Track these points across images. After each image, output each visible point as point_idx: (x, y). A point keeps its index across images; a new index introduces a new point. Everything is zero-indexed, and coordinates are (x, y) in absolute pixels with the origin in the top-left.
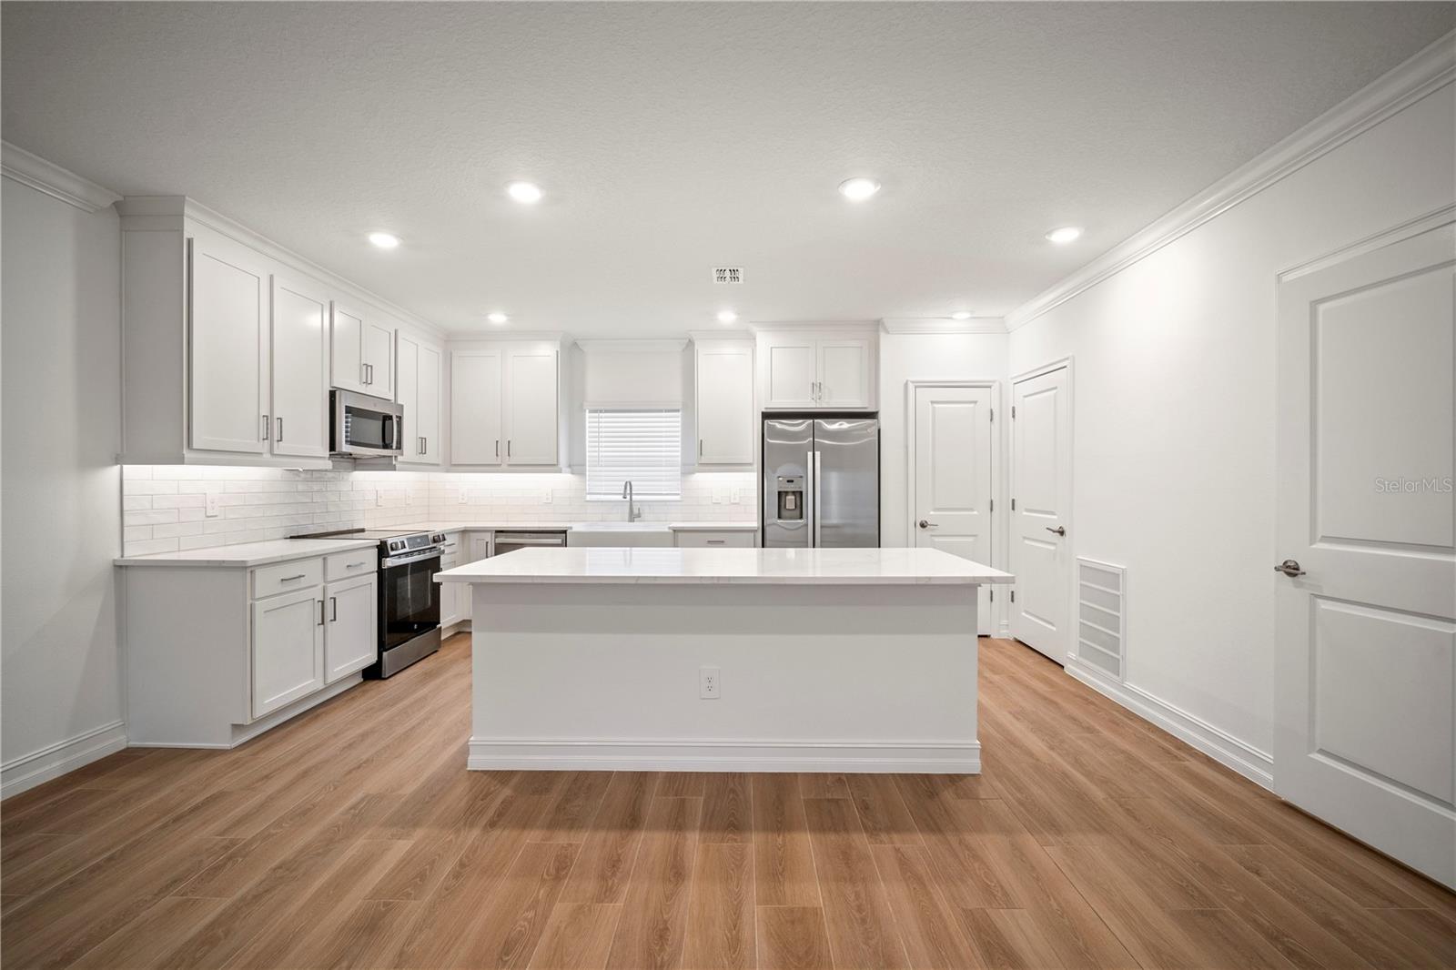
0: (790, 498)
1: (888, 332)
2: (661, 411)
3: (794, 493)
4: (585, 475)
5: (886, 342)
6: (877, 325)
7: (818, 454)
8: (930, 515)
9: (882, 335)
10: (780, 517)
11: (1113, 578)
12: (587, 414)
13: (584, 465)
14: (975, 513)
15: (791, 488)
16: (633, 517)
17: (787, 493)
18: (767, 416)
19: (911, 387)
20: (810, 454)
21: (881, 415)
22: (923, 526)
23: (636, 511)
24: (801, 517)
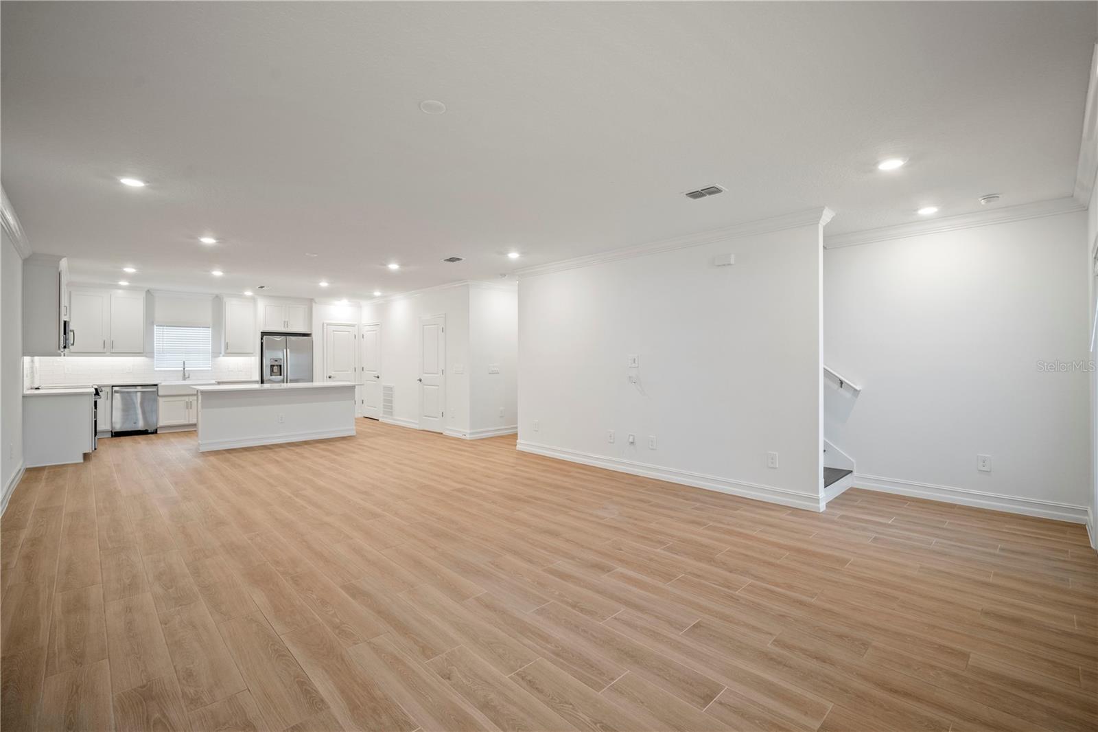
0: (275, 368)
1: (316, 303)
2: (200, 327)
3: (277, 365)
4: (154, 357)
5: (315, 307)
6: (312, 300)
7: (288, 350)
8: (332, 374)
9: (314, 304)
10: (271, 375)
11: (391, 389)
12: (155, 327)
13: (154, 353)
14: (349, 372)
15: (276, 363)
16: (184, 378)
17: (274, 366)
18: (263, 334)
19: (325, 325)
20: (285, 350)
21: (313, 335)
22: (330, 377)
23: (187, 376)
24: (281, 375)
